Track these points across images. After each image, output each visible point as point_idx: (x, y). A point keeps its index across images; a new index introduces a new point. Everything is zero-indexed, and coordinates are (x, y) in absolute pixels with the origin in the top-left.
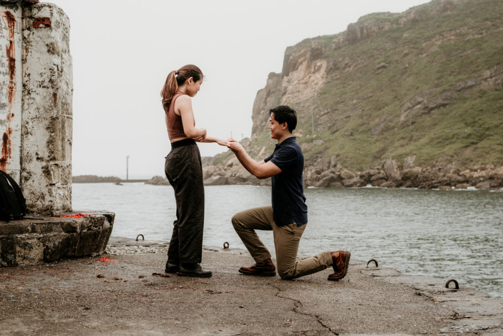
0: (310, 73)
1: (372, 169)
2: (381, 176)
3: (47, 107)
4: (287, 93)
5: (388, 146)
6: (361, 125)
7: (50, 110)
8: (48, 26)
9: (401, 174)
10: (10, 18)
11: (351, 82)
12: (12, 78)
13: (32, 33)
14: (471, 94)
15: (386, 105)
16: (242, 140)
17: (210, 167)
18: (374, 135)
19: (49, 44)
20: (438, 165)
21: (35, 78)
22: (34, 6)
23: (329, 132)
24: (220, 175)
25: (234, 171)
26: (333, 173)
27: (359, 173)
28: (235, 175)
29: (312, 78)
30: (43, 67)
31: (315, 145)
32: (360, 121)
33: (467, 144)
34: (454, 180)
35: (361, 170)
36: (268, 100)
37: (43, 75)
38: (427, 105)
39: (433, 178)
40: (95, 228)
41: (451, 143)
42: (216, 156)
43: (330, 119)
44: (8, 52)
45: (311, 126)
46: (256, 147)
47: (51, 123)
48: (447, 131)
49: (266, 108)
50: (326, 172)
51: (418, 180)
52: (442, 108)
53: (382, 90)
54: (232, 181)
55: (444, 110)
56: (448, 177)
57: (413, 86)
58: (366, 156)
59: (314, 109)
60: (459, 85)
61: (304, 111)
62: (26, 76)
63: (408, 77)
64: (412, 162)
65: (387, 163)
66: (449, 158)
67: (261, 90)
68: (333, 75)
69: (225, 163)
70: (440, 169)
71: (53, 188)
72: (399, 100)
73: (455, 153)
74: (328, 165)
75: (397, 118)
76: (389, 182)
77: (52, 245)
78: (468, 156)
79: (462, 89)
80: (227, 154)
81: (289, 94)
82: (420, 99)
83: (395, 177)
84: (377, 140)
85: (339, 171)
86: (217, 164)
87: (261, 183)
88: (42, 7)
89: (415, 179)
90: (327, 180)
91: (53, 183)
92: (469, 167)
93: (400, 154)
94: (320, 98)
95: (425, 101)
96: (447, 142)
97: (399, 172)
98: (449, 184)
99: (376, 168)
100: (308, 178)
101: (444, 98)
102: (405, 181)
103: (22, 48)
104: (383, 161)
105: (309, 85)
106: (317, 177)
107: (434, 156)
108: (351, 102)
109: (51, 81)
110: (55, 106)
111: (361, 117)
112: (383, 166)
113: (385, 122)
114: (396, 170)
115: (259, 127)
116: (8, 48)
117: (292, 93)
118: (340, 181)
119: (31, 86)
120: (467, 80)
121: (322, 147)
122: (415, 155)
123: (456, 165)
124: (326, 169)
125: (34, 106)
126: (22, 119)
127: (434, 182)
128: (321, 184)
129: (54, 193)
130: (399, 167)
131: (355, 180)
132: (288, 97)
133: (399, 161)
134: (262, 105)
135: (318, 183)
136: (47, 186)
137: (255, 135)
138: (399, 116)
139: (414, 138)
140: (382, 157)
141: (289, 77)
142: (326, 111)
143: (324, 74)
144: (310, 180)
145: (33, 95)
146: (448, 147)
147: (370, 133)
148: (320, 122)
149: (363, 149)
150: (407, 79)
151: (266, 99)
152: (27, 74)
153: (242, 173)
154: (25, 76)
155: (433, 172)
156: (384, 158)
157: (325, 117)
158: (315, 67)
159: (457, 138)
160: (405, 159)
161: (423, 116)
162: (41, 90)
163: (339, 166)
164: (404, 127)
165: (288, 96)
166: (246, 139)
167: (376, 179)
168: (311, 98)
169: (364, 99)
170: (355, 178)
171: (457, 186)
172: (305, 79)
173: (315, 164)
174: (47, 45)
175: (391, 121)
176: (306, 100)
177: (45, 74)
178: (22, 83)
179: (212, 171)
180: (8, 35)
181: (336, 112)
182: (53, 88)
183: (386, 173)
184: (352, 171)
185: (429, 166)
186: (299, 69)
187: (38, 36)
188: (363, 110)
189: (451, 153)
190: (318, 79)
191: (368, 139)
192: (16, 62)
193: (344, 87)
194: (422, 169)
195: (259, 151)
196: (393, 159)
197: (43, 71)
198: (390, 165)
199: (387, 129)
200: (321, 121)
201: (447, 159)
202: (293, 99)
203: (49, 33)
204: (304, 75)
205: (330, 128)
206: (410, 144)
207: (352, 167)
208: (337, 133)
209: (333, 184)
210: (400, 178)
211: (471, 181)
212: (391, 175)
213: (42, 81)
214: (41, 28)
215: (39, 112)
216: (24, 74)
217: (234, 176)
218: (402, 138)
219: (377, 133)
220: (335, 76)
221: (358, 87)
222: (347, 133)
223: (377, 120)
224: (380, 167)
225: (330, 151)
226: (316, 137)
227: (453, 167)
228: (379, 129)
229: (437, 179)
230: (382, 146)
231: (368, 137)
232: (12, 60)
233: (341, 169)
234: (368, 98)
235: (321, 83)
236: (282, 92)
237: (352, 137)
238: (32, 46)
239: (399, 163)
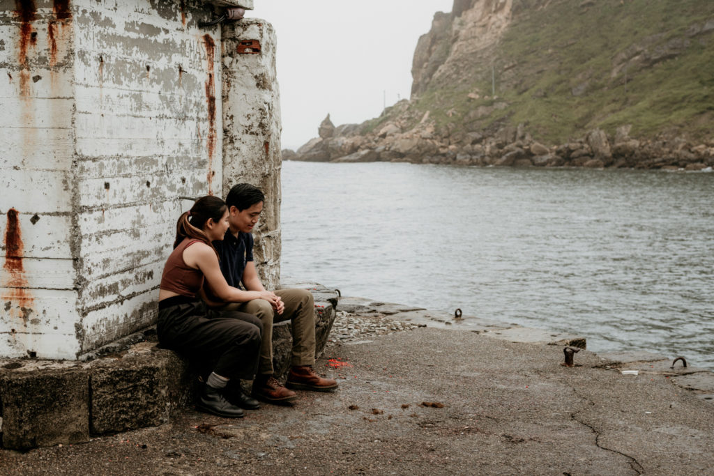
0: (490, 12)
1: (572, 142)
2: (584, 151)
3: (256, 160)
4: (459, 40)
5: (594, 111)
6: (559, 83)
7: (260, 165)
8: (257, 50)
9: (611, 149)
10: (209, 43)
11: (545, 25)
12: (212, 124)
13: (235, 60)
14: (710, 42)
15: (593, 55)
16: (399, 102)
17: (355, 137)
18: (575, 96)
19: (258, 75)
20: (661, 138)
21: (241, 121)
22: (237, 23)
23: (514, 92)
24: (370, 148)
25: (389, 144)
26: (521, 147)
27: (555, 147)
28: (390, 148)
29: (493, 19)
30: (251, 107)
31: (496, 109)
32: (556, 78)
33: (702, 110)
34: (684, 158)
35: (558, 143)
36: (433, 48)
37: (251, 117)
38: (648, 57)
39: (655, 155)
40: (323, 323)
41: (680, 108)
42: (364, 123)
43: (517, 74)
44: (208, 88)
45: (491, 83)
46: (416, 111)
47: (262, 182)
48: (675, 91)
49: (430, 59)
50: (510, 146)
51: (634, 157)
52: (668, 61)
53: (587, 36)
54: (385, 156)
55: (672, 64)
56: (675, 153)
57: (630, 30)
58: (564, 124)
59: (496, 61)
60: (693, 30)
61: (482, 64)
62: (228, 118)
63: (623, 18)
64: (627, 133)
65: (593, 134)
66: (678, 128)
67: (424, 35)
68: (521, 15)
69: (377, 133)
70: (664, 143)
71: (266, 268)
72: (610, 48)
73: (686, 122)
74: (513, 136)
75: (607, 74)
76: (595, 160)
77: (281, 357)
78: (703, 126)
79: (697, 34)
80: (378, 121)
81: (461, 40)
82: (639, 49)
83: (603, 154)
84: (579, 104)
85: (528, 145)
86: (365, 134)
87: (424, 160)
88: (248, 25)
89: (631, 155)
90: (511, 156)
91: (265, 261)
92: (705, 141)
93: (610, 122)
94: (504, 46)
95: (646, 51)
96: (675, 107)
97: (608, 147)
98: (676, 164)
99: (578, 140)
100: (486, 154)
101: (671, 46)
102: (616, 158)
103: (223, 81)
104: (587, 132)
105: (489, 28)
106: (499, 152)
107: (657, 125)
108: (546, 52)
109: (261, 125)
110: (267, 159)
111: (559, 72)
112: (587, 139)
113: (590, 80)
114: (604, 144)
115: (422, 85)
116: (208, 84)
117: (466, 39)
118: (528, 158)
119: (236, 132)
120: (704, 22)
121: (505, 112)
122: (630, 123)
123: (686, 138)
124: (511, 141)
125: (239, 159)
126: (223, 176)
127: (656, 160)
128: (505, 161)
129: (267, 274)
130: (608, 140)
131: (549, 156)
132: (460, 45)
133: (609, 132)
134: (425, 55)
135: (499, 161)
136: (258, 265)
137: (415, 95)
138: (609, 71)
139: (630, 100)
140: (586, 126)
141: (461, 18)
142: (511, 64)
143: (508, 14)
144: (489, 156)
145: (237, 144)
146: (677, 113)
147: (570, 93)
148: (502, 79)
149: (561, 115)
150: (622, 21)
151: (431, 47)
152: (230, 115)
153: (398, 146)
154: (226, 119)
155: (655, 147)
156: (589, 128)
157: (510, 73)
158: (496, 5)
159: (689, 102)
160: (618, 129)
161: (643, 71)
162: (247, 137)
163: (528, 138)
164: (617, 86)
165: (461, 43)
166: (404, 101)
167: (577, 156)
168: (490, 46)
169: (563, 48)
170: (549, 154)
171: (688, 166)
172: (483, 20)
173: (496, 134)
174: (256, 77)
175: (598, 78)
176: (485, 49)
177: (253, 115)
178: (223, 128)
179: (359, 143)
180: (207, 67)
181: (525, 65)
182: (264, 135)
183: (591, 148)
184: (545, 144)
185: (649, 138)
186: (476, 7)
187: (244, 65)
188: (561, 63)
189: (680, 121)
190: (500, 20)
191: (568, 102)
192: (216, 101)
193: (536, 32)
194: (640, 144)
195: (421, 117)
196: (601, 129)
197: (250, 112)
198: (596, 137)
199: (594, 88)
200: (504, 76)
201: (675, 130)
202: (467, 47)
203: (259, 61)
204: (483, 14)
205: (516, 86)
206: (624, 108)
207: (545, 140)
208: (526, 94)
209: (519, 161)
210: (610, 155)
211: (707, 160)
212: (598, 150)
213: (250, 126)
214: (247, 53)
215: (245, 167)
216: (225, 117)
217: (389, 150)
218: (614, 101)
219: (579, 93)
220: (525, 16)
221: (555, 32)
222: (539, 94)
223: (580, 77)
224: (583, 140)
225: (516, 118)
226: (497, 99)
227: (682, 140)
228: (582, 88)
229: (660, 157)
230: (586, 111)
231: (568, 99)
232: (212, 100)
233: (531, 142)
234: (567, 46)
235: (504, 26)
236: (452, 39)
237: (545, 99)
238: (235, 78)
239: (609, 135)
